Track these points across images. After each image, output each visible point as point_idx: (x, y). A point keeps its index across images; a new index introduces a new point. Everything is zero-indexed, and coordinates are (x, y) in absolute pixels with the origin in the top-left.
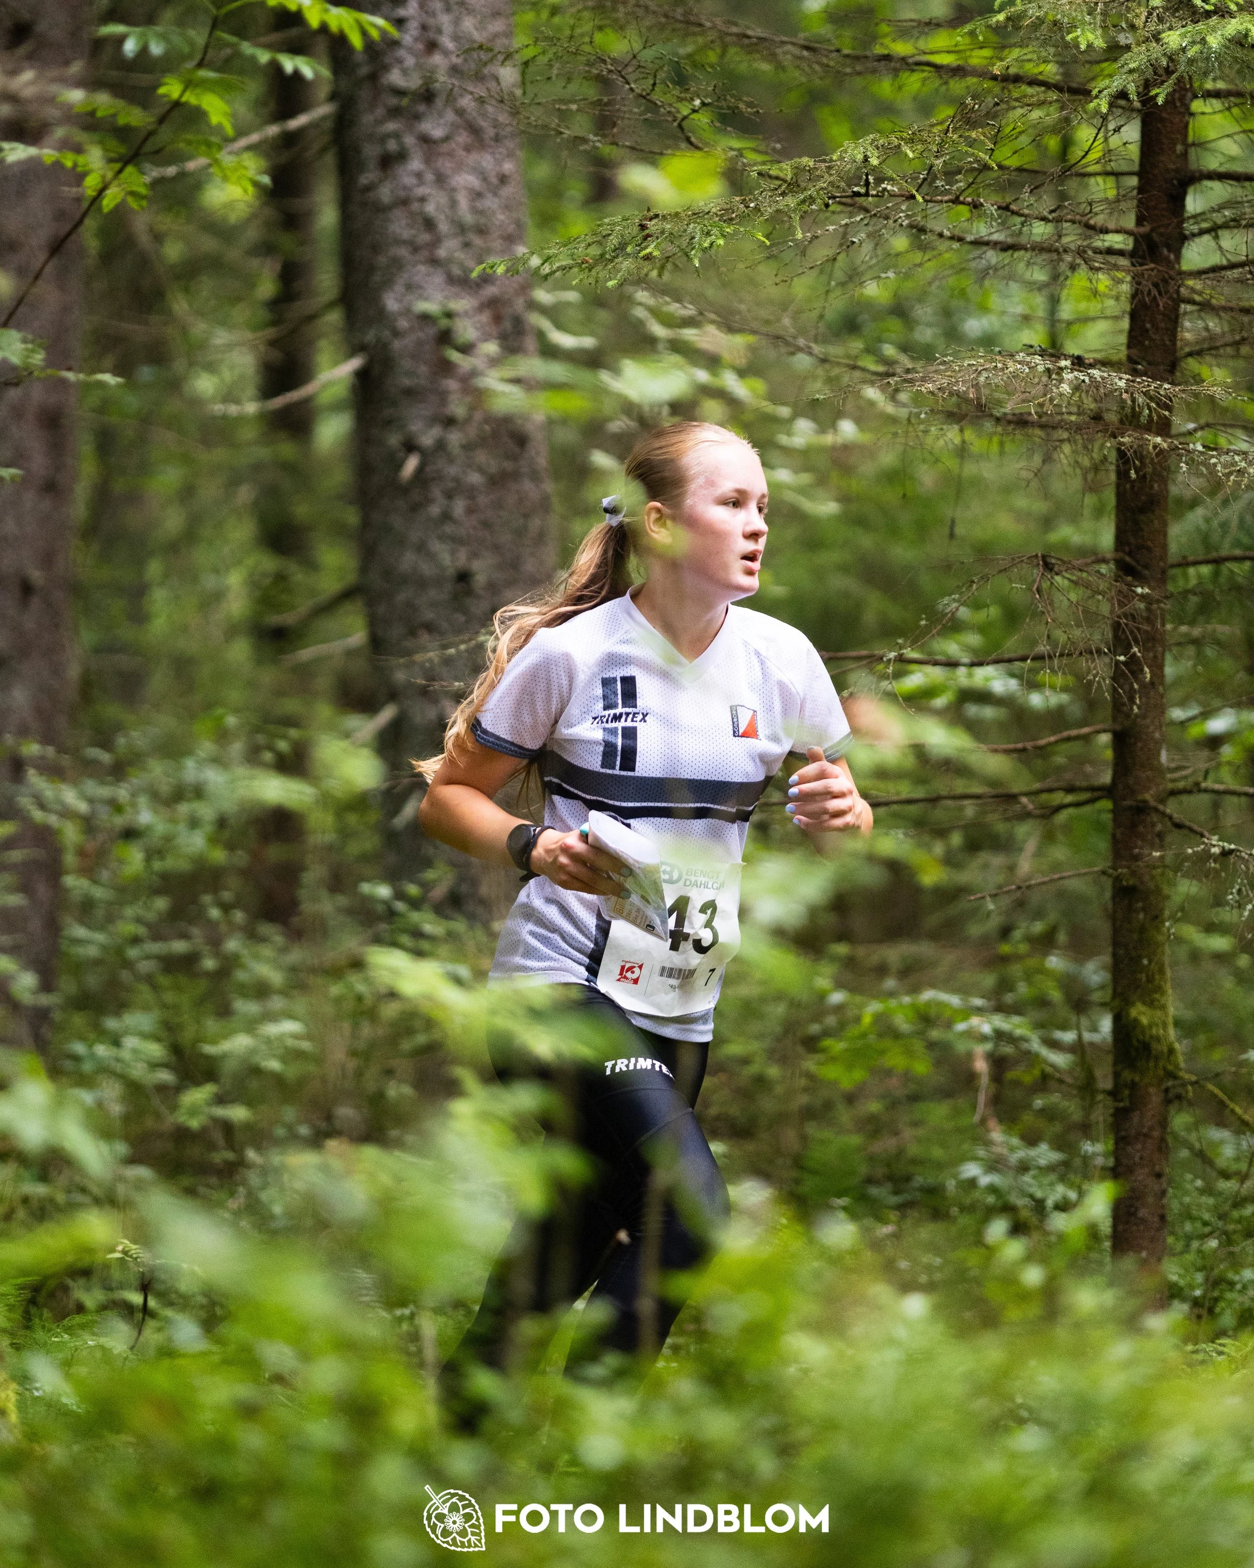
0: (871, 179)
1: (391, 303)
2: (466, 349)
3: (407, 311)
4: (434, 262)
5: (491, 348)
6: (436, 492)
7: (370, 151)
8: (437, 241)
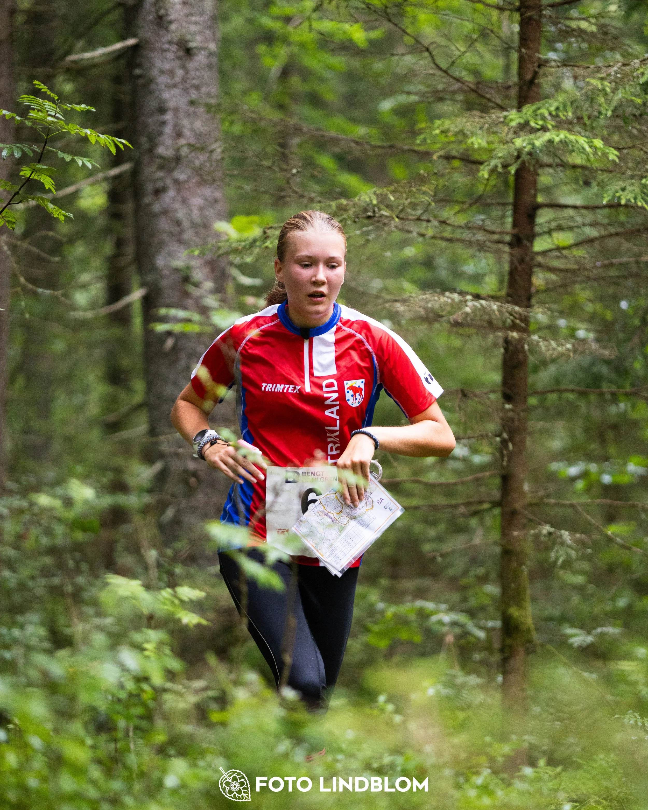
0: (376, 209)
1: (160, 261)
2: (197, 285)
3: (167, 266)
4: (180, 242)
5: (209, 285)
6: (183, 356)
7: (149, 187)
8: (182, 232)
